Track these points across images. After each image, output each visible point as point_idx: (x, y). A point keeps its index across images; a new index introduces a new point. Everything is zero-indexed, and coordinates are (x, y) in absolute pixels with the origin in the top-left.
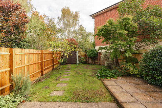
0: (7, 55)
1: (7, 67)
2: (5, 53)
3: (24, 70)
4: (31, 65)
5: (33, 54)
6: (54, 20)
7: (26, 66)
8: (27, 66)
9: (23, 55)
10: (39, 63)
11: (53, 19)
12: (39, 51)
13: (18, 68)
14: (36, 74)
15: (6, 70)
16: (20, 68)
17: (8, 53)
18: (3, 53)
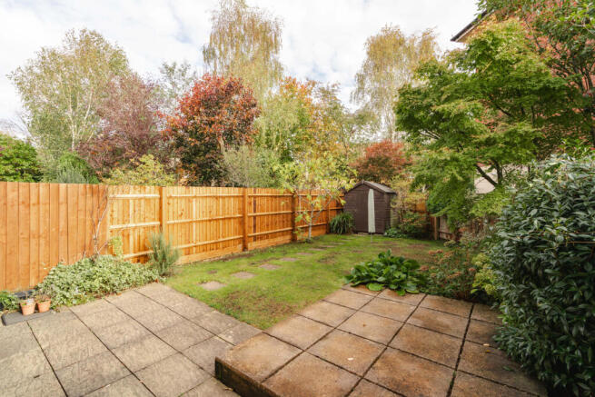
0: (154, 199)
1: (154, 220)
2: (152, 195)
3: (190, 230)
4: (210, 221)
5: (217, 198)
6: (336, 88)
7: (196, 222)
8: (199, 221)
9: (189, 200)
10: (234, 218)
11: (333, 86)
12: (234, 191)
13: (177, 224)
14: (226, 244)
15: (153, 223)
16: (181, 223)
17: (158, 195)
18: (148, 195)
